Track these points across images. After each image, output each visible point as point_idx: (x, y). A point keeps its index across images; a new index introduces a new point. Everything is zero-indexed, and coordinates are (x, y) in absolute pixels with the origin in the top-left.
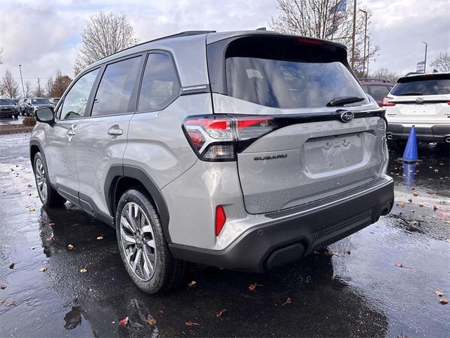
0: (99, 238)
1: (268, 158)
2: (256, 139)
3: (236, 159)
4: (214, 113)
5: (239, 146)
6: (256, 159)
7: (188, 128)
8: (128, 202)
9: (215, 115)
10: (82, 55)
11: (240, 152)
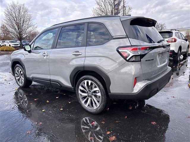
0: (57, 98)
1: (149, 60)
2: (147, 54)
3: (140, 61)
4: (131, 45)
5: (142, 56)
6: (146, 61)
7: (120, 50)
8: (85, 80)
9: (132, 46)
10: (5, 21)
11: (142, 58)
